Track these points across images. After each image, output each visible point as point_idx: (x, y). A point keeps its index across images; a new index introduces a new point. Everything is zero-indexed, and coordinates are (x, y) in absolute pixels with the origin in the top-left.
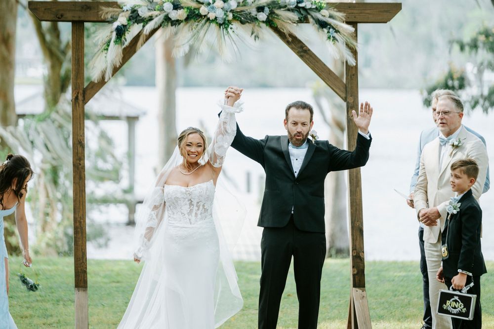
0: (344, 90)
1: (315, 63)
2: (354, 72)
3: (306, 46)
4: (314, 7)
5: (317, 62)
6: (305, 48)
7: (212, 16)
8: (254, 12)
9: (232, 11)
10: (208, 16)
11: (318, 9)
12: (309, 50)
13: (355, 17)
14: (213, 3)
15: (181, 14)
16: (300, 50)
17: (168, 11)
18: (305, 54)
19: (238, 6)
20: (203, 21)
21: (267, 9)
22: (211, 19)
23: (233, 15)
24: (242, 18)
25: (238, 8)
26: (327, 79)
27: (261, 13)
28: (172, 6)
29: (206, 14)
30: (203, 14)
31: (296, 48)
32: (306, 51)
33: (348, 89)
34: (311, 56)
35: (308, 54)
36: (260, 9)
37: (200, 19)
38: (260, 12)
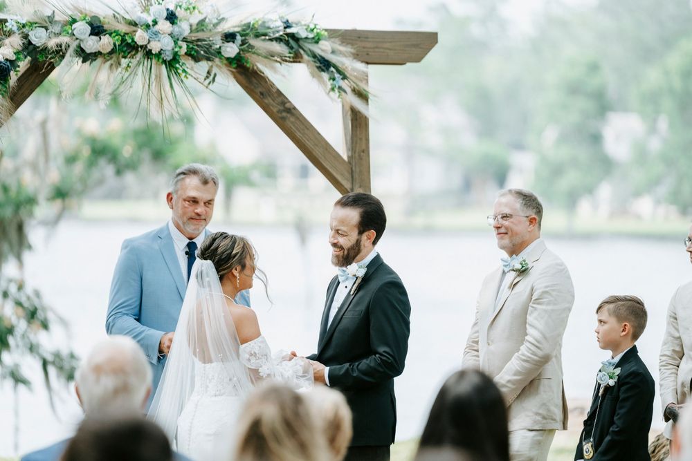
0: (349, 176)
1: (303, 130)
2: (364, 147)
3: (290, 102)
4: (311, 36)
5: (308, 129)
6: (287, 105)
7: (155, 47)
8: (217, 42)
9: (185, 40)
10: (149, 47)
11: (317, 40)
12: (295, 108)
13: (368, 54)
14: (153, 25)
15: (106, 43)
16: (282, 108)
17: (82, 37)
18: (289, 115)
19: (191, 32)
20: (140, 55)
21: (239, 38)
22: (154, 52)
23: (188, 46)
24: (202, 52)
25: (192, 35)
26: (323, 158)
27: (231, 44)
28: (89, 29)
29: (145, 43)
30: (140, 43)
31: (275, 104)
32: (290, 109)
33: (356, 176)
34: (298, 118)
35: (293, 114)
36: (229, 37)
37: (133, 53)
38: (228, 42)
